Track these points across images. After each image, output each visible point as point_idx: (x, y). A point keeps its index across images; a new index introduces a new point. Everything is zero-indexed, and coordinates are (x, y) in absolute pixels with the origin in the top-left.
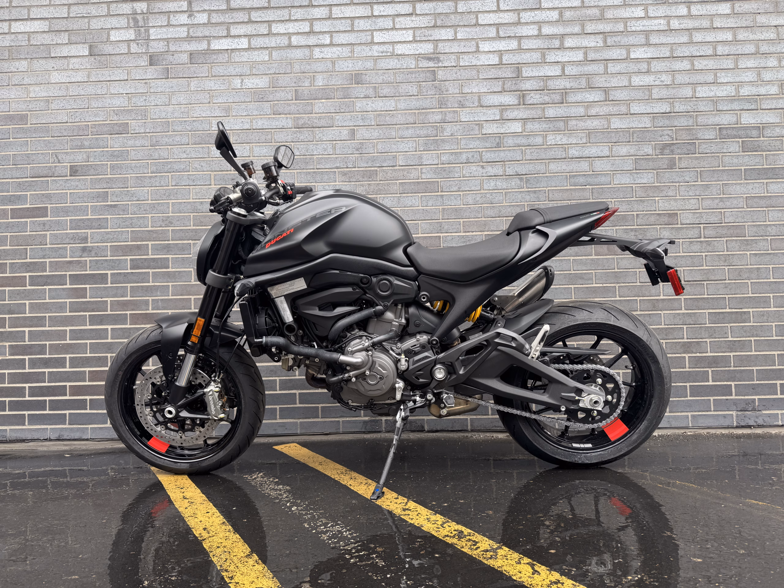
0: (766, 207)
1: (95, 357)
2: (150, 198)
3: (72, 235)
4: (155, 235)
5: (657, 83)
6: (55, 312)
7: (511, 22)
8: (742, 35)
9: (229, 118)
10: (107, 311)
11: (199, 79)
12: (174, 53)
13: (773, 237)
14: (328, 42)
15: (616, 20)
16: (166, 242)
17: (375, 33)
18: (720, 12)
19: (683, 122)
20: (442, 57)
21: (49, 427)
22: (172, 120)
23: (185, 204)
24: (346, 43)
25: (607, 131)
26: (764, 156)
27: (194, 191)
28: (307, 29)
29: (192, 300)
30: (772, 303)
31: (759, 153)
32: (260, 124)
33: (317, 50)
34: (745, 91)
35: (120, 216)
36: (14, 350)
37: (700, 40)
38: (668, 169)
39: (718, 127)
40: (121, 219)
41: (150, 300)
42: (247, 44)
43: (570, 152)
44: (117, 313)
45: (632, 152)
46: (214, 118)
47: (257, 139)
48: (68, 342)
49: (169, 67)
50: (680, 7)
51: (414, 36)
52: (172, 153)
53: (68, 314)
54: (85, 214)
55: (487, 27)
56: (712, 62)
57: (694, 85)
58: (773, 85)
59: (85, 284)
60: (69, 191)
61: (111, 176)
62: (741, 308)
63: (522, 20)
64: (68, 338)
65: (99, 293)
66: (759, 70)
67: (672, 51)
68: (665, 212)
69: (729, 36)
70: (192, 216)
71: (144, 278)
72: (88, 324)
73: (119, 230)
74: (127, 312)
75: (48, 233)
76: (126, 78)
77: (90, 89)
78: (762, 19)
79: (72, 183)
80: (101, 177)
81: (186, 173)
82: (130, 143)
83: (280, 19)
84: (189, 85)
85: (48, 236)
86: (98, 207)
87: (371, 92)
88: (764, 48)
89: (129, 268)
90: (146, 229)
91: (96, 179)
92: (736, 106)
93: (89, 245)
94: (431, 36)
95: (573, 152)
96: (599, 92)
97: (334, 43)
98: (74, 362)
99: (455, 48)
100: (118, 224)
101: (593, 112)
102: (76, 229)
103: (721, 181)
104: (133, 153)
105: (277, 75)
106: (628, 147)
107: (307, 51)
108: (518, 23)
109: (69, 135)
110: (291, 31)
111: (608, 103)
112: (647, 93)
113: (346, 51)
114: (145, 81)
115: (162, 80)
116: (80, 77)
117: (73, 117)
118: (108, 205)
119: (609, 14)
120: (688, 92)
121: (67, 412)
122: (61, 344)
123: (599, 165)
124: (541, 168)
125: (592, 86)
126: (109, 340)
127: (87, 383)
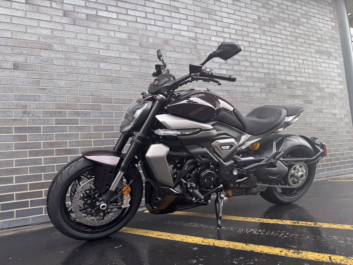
1: (33, 175)
2: (66, 86)
3: (16, 104)
4: (70, 107)
5: (265, 62)
6: (5, 150)
7: (221, 31)
8: (285, 50)
9: (108, 50)
10: (41, 148)
11: (92, 28)
12: (78, 13)
14: (153, 23)
15: (252, 37)
16: (77, 110)
17: (172, 24)
18: (279, 41)
19: (272, 77)
20: (198, 40)
22: (78, 47)
23: (87, 91)
24: (161, 26)
25: (252, 77)
27: (91, 85)
28: (144, 16)
29: (92, 141)
31: (291, 90)
32: (124, 55)
33: (149, 27)
34: (287, 69)
35: (48, 95)
37: (274, 49)
38: (269, 93)
39: (281, 80)
40: (48, 96)
41: (68, 142)
42: (116, 16)
43: (242, 84)
44: (47, 149)
45: (260, 85)
46: (101, 49)
47: (123, 62)
48: (14, 167)
49: (75, 19)
50: (269, 37)
51: (188, 29)
52: (78, 64)
53: (14, 150)
54: (25, 92)
55: (213, 31)
56: (278, 58)
57: (274, 64)
58: (293, 68)
59: (25, 133)
61: (41, 72)
63: (224, 31)
64: (14, 165)
65: (35, 138)
66: (289, 62)
67: (268, 52)
69: (281, 50)
70: (91, 98)
71: (64, 129)
72: (28, 156)
73: (47, 102)
74: (54, 149)
76: (50, 20)
77: (27, 22)
78: (289, 46)
79: (15, 73)
80: (34, 72)
81: (86, 75)
82: (53, 55)
83: (131, 8)
84: (87, 30)
86: (33, 89)
87: (172, 49)
88: (290, 56)
89: (54, 124)
90: (64, 103)
91: (32, 73)
92: (285, 73)
93: (28, 110)
94: (194, 30)
95: (243, 84)
96: (249, 63)
97: (156, 25)
98: (18, 180)
99: (203, 37)
100: (47, 99)
101: (248, 69)
102: (18, 101)
104: (55, 61)
105: (131, 34)
106: (258, 84)
107: (144, 26)
108: (223, 32)
109: (12, 45)
110: (137, 15)
111: (251, 67)
112: (262, 65)
113: (161, 29)
114: (61, 24)
115: (71, 25)
116: (19, 14)
117: (15, 36)
118: (40, 88)
119: (250, 35)
120: (272, 67)
121: (15, 210)
122: (9, 169)
123: (251, 89)
124: (233, 88)
125: (247, 60)
126: (43, 165)
127: (28, 191)
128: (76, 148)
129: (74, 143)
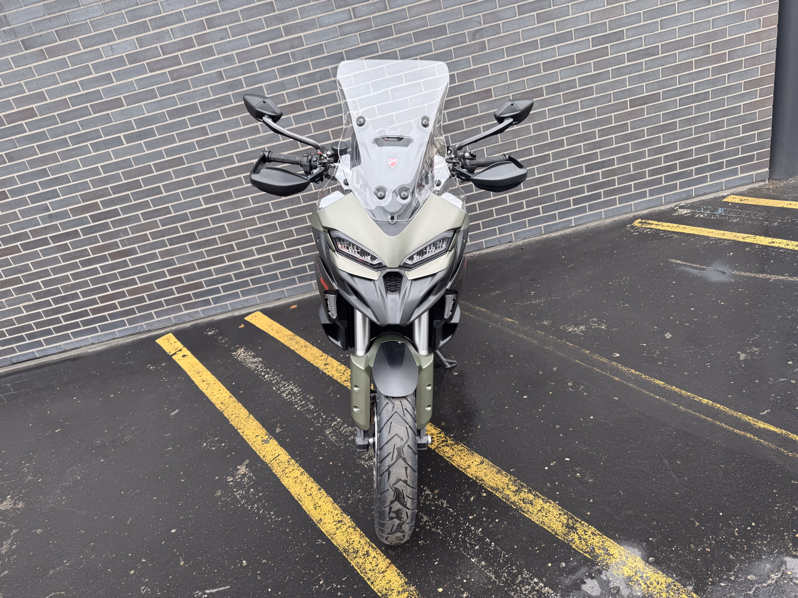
0: (558, 68)
1: (97, 287)
2: (81, 166)
6: (53, 265)
10: (90, 255)
11: (74, 53)
13: (564, 92)
16: (110, 197)
21: (89, 336)
26: (555, 24)
27: (113, 152)
30: (565, 143)
31: (551, 22)
32: (142, 84)
36: (38, 296)
38: (480, 52)
39: (516, 5)
41: (118, 241)
44: (98, 255)
47: (145, 97)
48: (73, 282)
49: (43, 47)
53: (63, 264)
54: (37, 190)
59: (64, 241)
60: (15, 175)
62: (544, 152)
65: (78, 245)
68: (482, 90)
71: (106, 226)
72: (81, 267)
73: (70, 196)
74: (105, 253)
75: (17, 210)
85: (18, 212)
86: (44, 182)
89: (91, 222)
90: (90, 191)
93: (52, 212)
98: (84, 294)
100: (66, 192)
102: (36, 203)
103: (523, 53)
121: (96, 325)
122: (68, 284)
127: (100, 305)
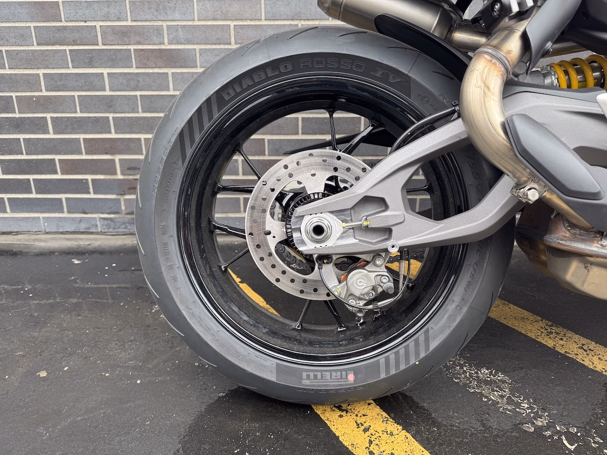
1: (89, 118)
6: (15, 44)
21: (42, 215)
29: (232, 28)
41: (165, 28)
44: (114, 47)
48: (45, 93)
53: (37, 48)
64: (43, 88)
65: (80, 12)
72: (70, 65)
74: (129, 47)
98: (61, 125)
121: (63, 196)
122: (33, 96)
126: (108, 93)
127: (84, 157)
128: (187, 47)
129: (181, 33)
